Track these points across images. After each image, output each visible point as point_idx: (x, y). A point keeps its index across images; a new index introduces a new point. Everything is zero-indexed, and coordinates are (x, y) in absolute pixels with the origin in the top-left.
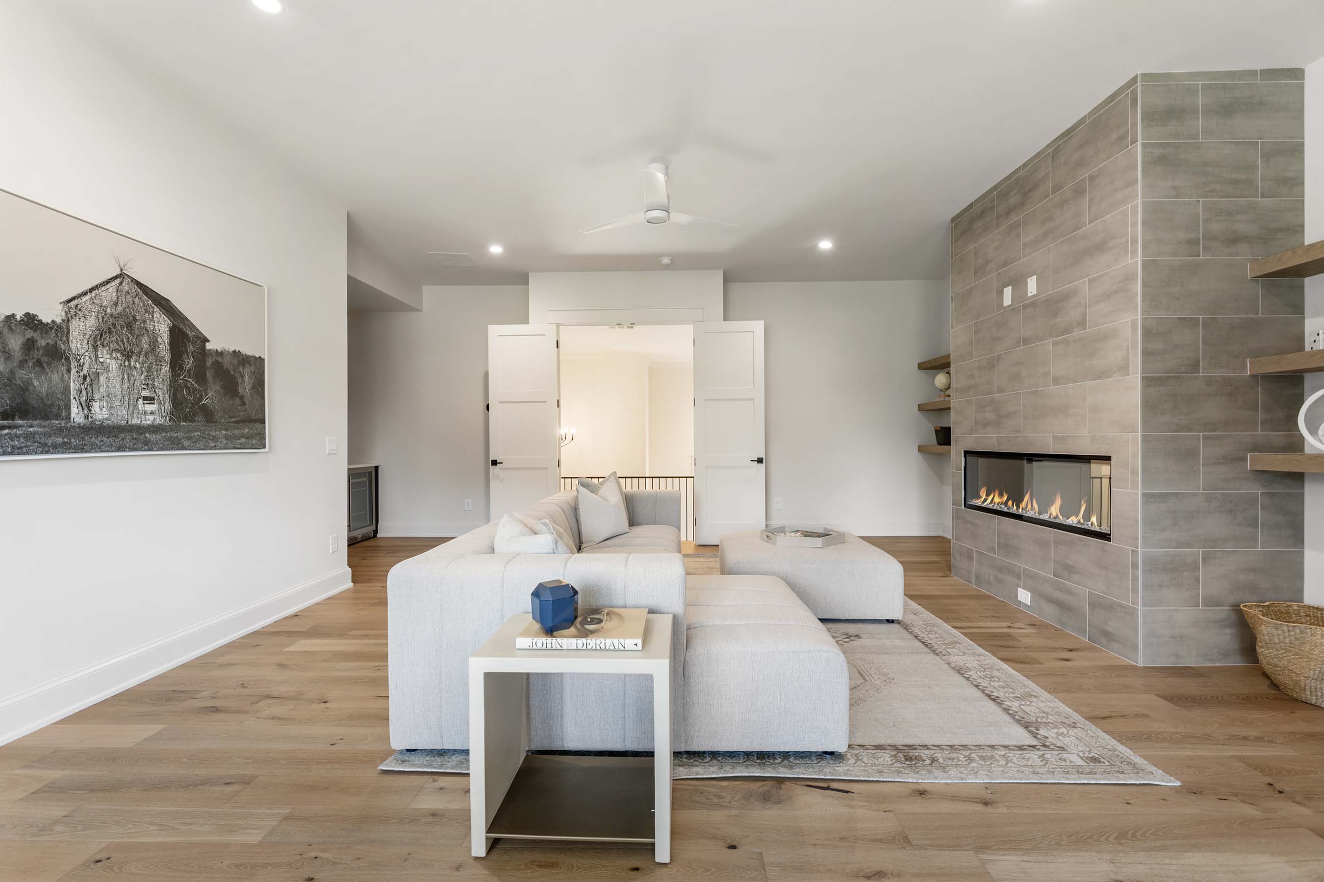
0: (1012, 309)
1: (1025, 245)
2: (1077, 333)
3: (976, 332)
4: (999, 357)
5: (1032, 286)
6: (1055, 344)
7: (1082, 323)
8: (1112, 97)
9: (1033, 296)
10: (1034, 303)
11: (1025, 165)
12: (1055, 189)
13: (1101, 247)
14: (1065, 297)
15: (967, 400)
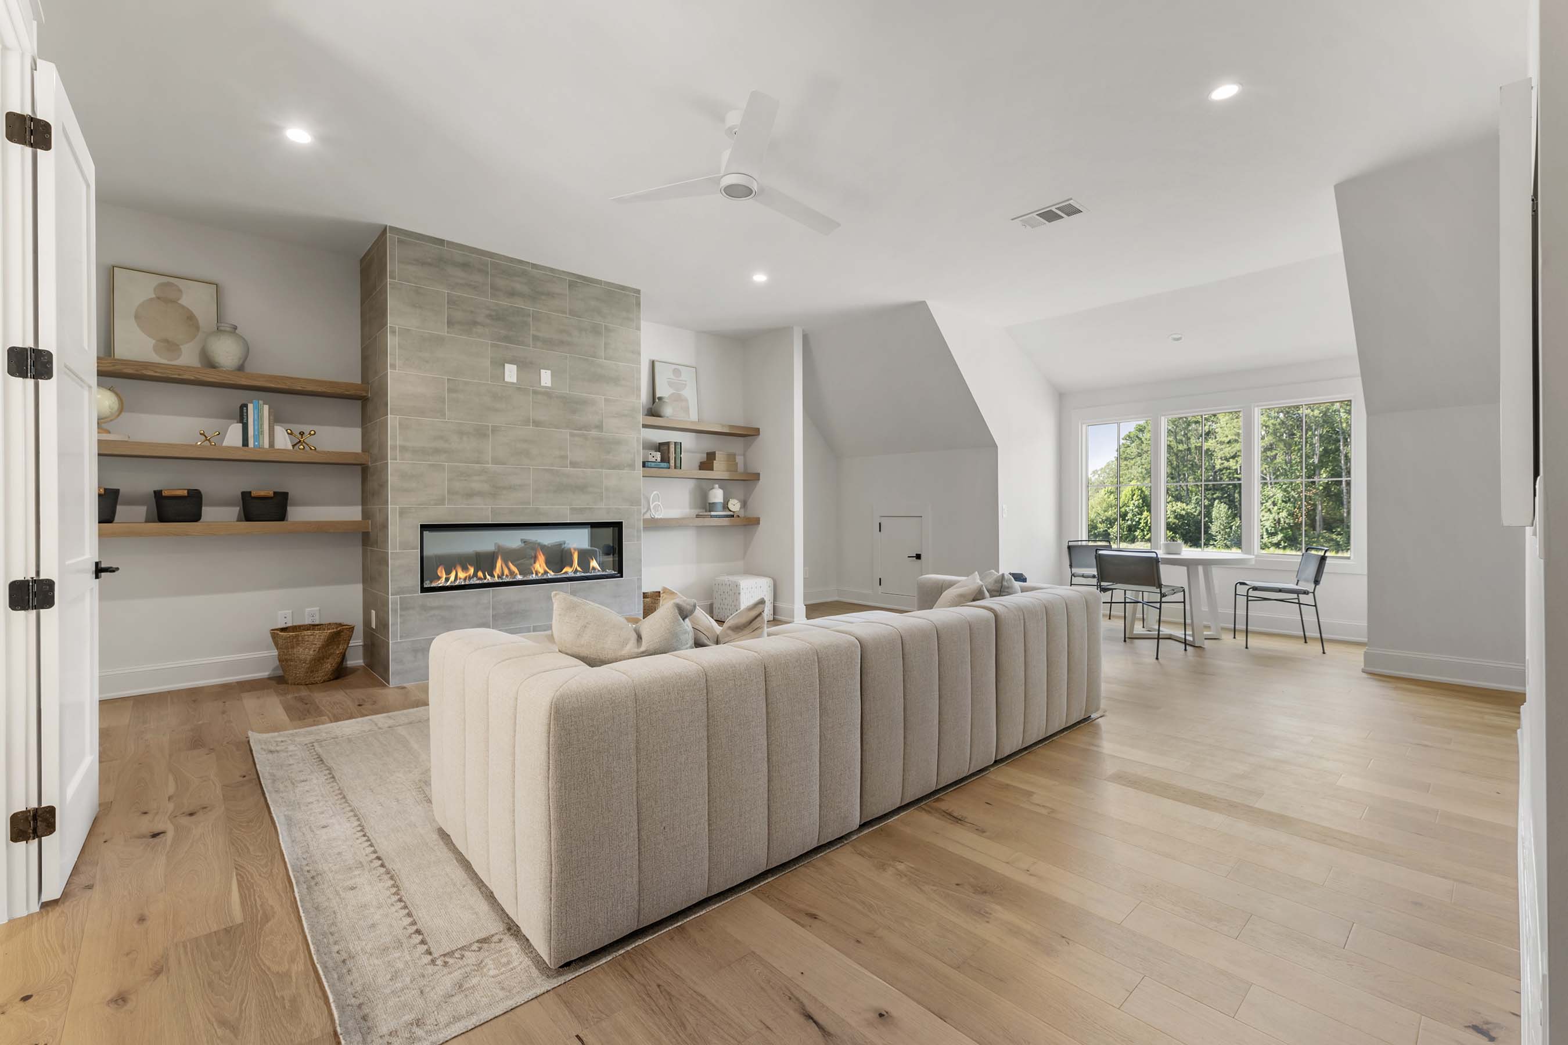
0: (518, 388)
1: (536, 338)
2: (594, 433)
3: (450, 390)
4: (495, 430)
5: (546, 378)
6: (572, 435)
7: (599, 427)
8: (623, 288)
9: (546, 387)
10: (547, 393)
11: (534, 266)
12: (573, 313)
13: (615, 380)
14: (585, 402)
15: (430, 465)
